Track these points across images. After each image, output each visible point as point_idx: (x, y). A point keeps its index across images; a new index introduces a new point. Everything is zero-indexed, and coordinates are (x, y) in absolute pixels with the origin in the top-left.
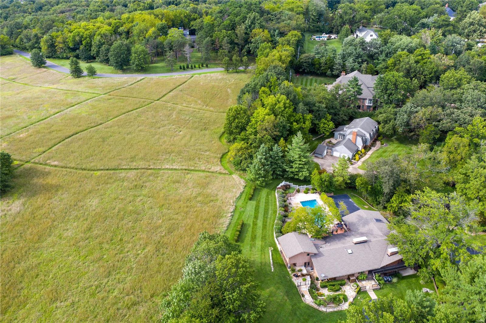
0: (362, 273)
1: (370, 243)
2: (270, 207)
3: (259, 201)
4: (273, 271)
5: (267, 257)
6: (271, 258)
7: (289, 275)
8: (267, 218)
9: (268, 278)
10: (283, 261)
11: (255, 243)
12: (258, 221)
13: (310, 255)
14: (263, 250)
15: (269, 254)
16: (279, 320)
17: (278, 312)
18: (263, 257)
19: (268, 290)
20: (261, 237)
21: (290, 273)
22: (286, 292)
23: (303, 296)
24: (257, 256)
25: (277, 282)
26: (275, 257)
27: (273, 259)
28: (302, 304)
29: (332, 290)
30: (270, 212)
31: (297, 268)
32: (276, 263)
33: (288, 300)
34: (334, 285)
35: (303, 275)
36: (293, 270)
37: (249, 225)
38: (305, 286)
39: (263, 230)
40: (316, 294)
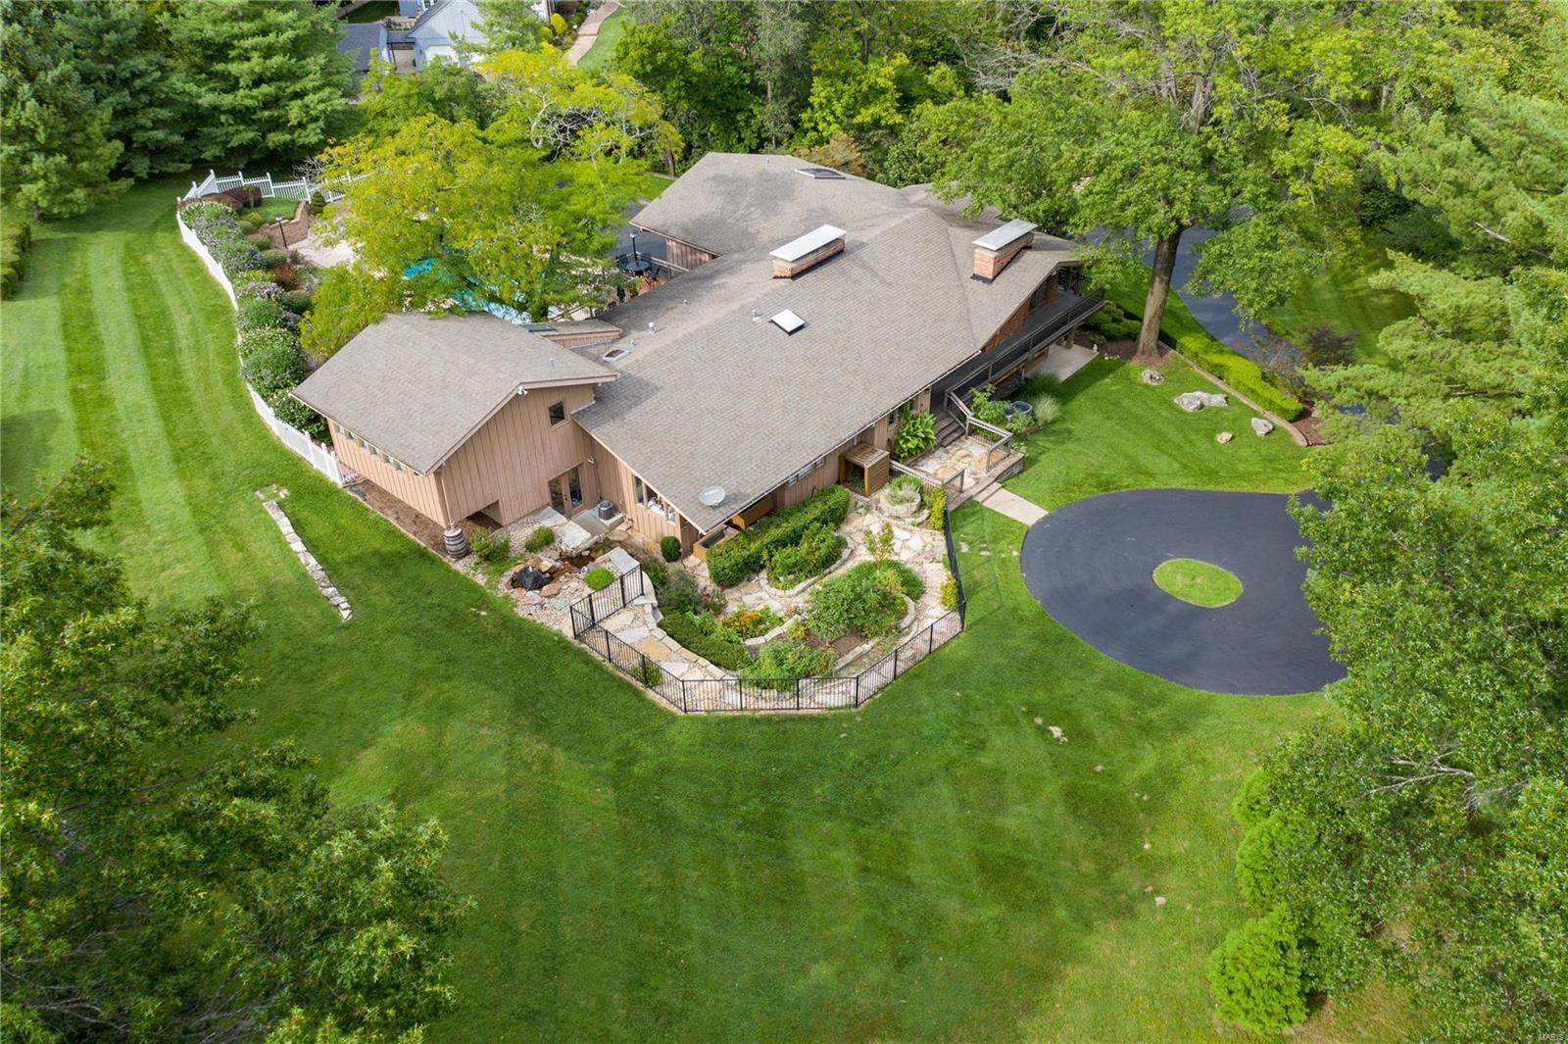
0: (902, 413)
1: (864, 254)
2: (173, 303)
3: (83, 291)
4: (345, 614)
5: (261, 547)
6: (298, 546)
7: (482, 599)
8: (171, 352)
9: (335, 679)
10: (391, 532)
11: (136, 502)
12: (113, 382)
13: (571, 410)
14: (209, 520)
15: (272, 525)
16: (567, 932)
17: (528, 878)
18: (231, 557)
19: (369, 758)
20: (165, 455)
21: (480, 579)
22: (519, 705)
23: (649, 674)
24: (180, 570)
25: (418, 675)
26: (320, 528)
27: (312, 546)
28: (672, 732)
29: (798, 570)
30: (182, 324)
31: (520, 536)
32: (352, 561)
33: (560, 757)
34: (794, 539)
35: (577, 561)
36: (496, 557)
37: (51, 419)
38: (625, 617)
39: (166, 418)
40: (719, 632)
